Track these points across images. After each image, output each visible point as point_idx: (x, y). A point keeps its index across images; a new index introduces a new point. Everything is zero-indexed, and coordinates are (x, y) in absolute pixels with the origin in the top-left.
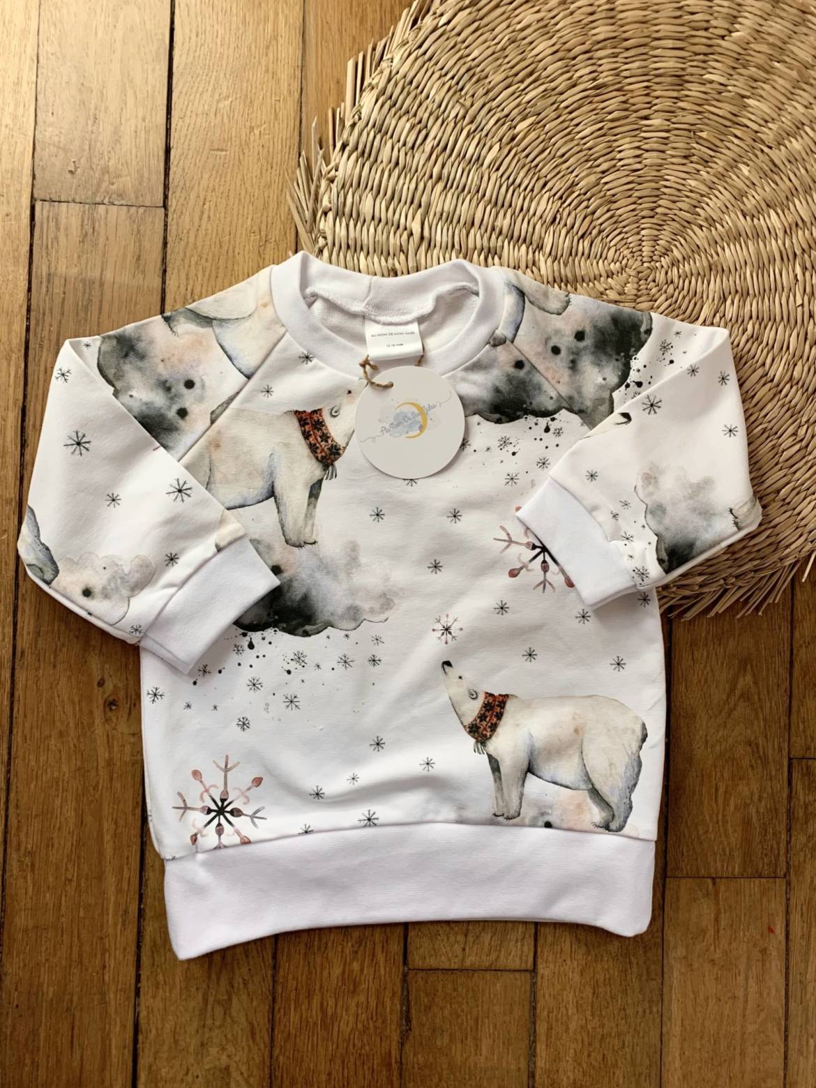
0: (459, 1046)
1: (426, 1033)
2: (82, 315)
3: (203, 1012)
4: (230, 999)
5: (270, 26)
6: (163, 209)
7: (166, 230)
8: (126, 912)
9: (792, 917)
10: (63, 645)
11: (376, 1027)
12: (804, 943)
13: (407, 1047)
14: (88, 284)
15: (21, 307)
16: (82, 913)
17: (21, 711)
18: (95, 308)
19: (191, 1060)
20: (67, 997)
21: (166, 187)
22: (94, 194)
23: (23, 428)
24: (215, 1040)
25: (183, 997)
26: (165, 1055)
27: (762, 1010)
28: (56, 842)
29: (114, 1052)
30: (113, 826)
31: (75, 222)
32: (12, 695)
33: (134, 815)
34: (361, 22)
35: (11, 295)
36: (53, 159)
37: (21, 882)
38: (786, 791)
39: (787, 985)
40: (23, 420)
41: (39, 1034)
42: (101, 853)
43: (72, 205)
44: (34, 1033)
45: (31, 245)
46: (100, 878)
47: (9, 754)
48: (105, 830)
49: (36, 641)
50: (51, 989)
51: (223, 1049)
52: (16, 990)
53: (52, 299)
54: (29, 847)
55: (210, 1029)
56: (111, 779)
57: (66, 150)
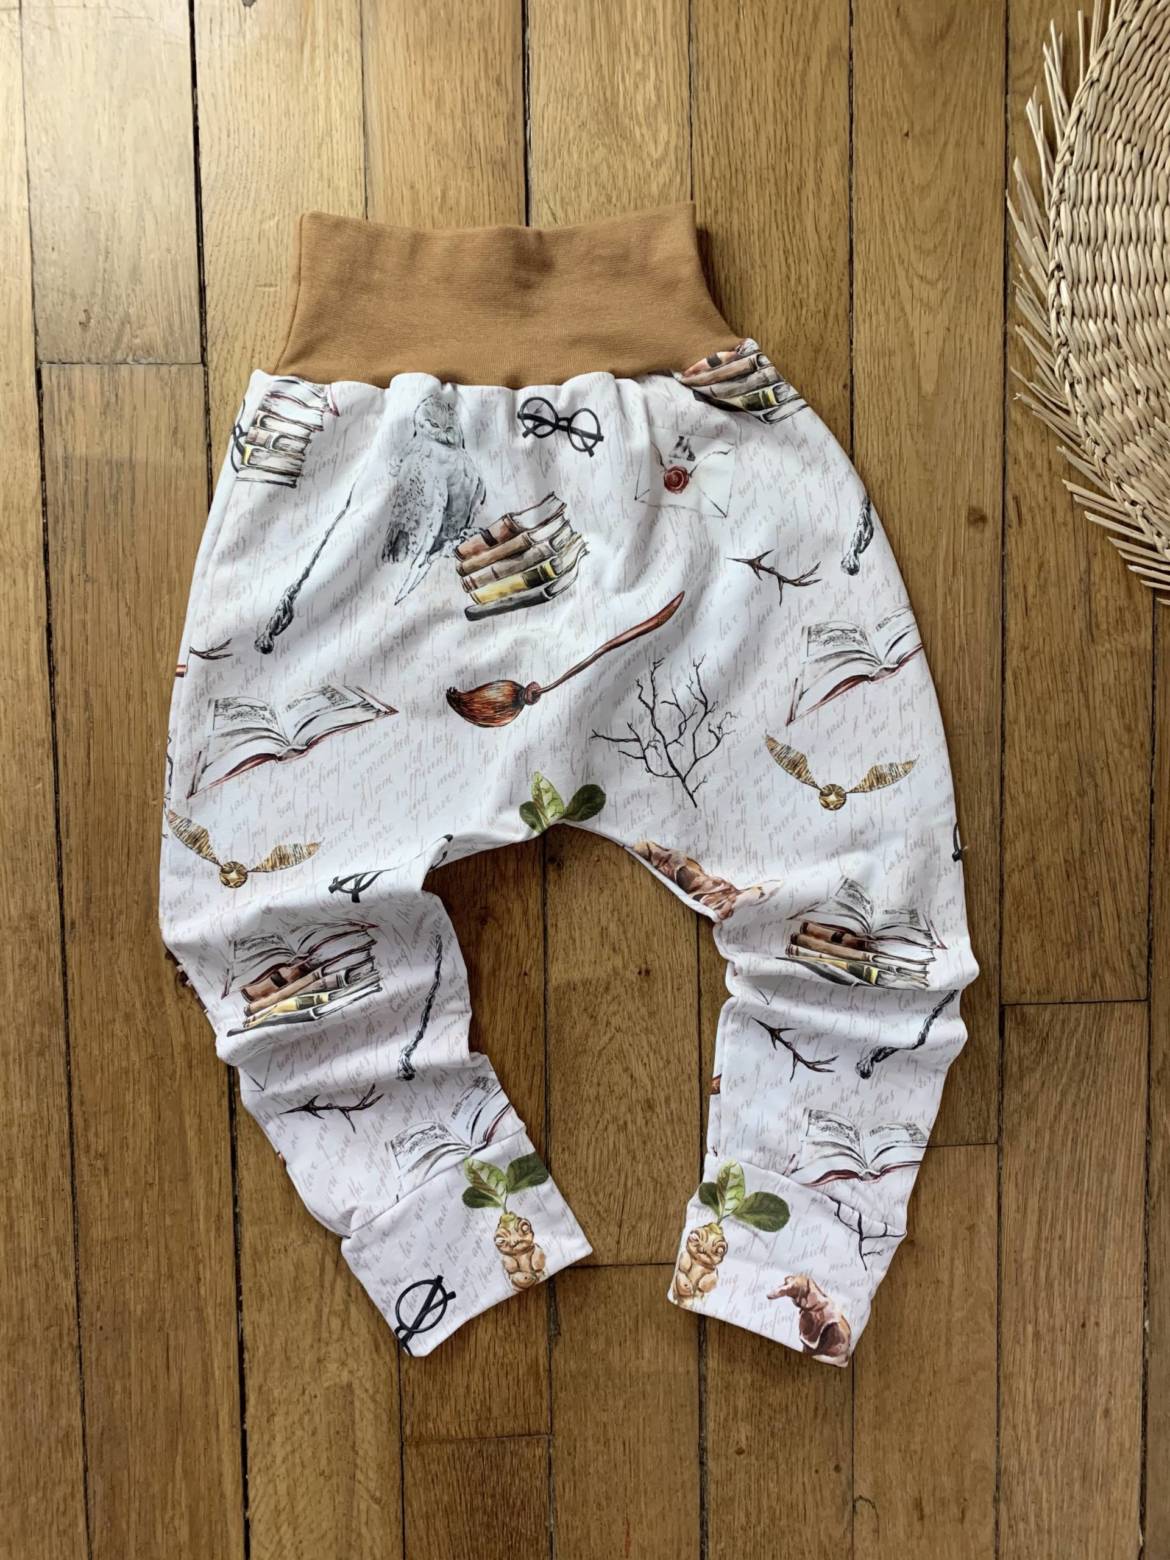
0: (617, 1349)
1: (580, 1337)
2: (111, 507)
3: (317, 1324)
4: (347, 1309)
5: (321, 116)
6: (201, 367)
7: (207, 393)
8: (219, 1217)
9: (1005, 1188)
10: (121, 913)
11: (518, 1333)
12: (1019, 1216)
13: (556, 1354)
14: (115, 466)
15: (34, 500)
16: (168, 1221)
17: (77, 992)
18: (126, 497)
19: (307, 1378)
20: (158, 1316)
21: (203, 337)
22: (114, 351)
23: (50, 652)
24: (334, 1355)
25: (294, 1308)
26: (277, 1374)
27: (971, 1295)
28: (131, 1141)
29: (217, 1373)
30: (197, 1121)
31: (93, 388)
32: (65, 974)
33: (220, 1106)
34: (439, 105)
35: (21, 487)
36: (59, 308)
37: (94, 1190)
38: (997, 1042)
39: (999, 1265)
40: (49, 642)
41: (129, 1359)
42: (184, 1149)
43: (87, 367)
44: (124, 1356)
45: (41, 421)
46: (186, 1178)
47: (68, 1042)
48: (187, 1125)
49: (88, 909)
50: (139, 1307)
51: (343, 1364)
52: (98, 1308)
53: (71, 489)
54: (100, 1149)
55: (327, 1344)
56: (190, 1067)
57: (73, 297)
